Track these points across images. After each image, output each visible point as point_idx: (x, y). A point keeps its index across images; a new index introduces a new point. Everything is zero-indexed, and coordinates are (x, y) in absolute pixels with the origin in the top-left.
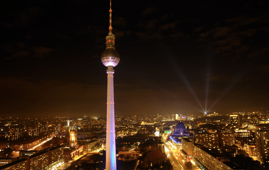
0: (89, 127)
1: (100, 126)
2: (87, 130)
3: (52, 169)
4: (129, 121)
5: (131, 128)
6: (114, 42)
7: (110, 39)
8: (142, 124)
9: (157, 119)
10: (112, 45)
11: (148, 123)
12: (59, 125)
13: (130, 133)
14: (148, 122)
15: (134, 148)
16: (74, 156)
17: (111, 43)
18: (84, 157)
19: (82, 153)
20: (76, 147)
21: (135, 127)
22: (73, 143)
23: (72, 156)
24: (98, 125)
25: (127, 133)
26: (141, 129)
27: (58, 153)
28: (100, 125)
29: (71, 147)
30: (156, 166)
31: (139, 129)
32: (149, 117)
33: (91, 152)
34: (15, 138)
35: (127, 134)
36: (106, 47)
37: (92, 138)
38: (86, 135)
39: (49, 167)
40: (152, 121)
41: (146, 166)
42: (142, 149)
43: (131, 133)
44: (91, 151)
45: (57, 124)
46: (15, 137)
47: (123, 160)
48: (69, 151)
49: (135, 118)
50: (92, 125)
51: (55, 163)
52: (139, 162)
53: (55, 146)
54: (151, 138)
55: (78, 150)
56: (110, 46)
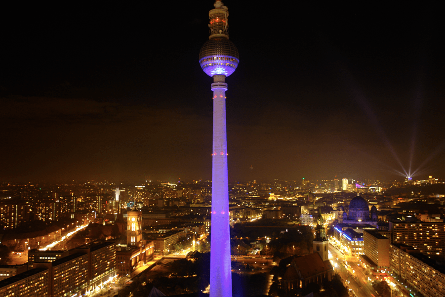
0: (160, 204)
1: (183, 201)
2: (156, 210)
3: (95, 288)
4: (241, 193)
5: (247, 207)
6: (227, 24)
7: (219, 15)
8: (270, 198)
9: (302, 189)
10: (222, 30)
11: (284, 196)
12: (99, 198)
13: (247, 218)
14: (283, 194)
15: (259, 249)
16: (136, 264)
17: (221, 25)
18: (157, 266)
19: (151, 258)
20: (140, 245)
21: (256, 204)
22: (133, 235)
23: (133, 263)
24: (178, 200)
25: (241, 217)
26: (270, 209)
27: (106, 257)
28: (183, 199)
29: (129, 245)
30: (311, 287)
31: (265, 209)
32: (284, 184)
33: (171, 256)
34: (10, 225)
35: (240, 219)
36: (210, 35)
37: (169, 227)
38: (156, 220)
39: (88, 284)
40: (292, 193)
41: (289, 287)
42: (276, 250)
43: (249, 217)
44: (170, 253)
45: (93, 196)
46: (10, 222)
47: (238, 273)
48: (127, 251)
49: (255, 185)
50: (167, 199)
51: (99, 276)
52: (274, 277)
53: (96, 243)
54: (293, 229)
55: (144, 252)
56: (219, 33)
